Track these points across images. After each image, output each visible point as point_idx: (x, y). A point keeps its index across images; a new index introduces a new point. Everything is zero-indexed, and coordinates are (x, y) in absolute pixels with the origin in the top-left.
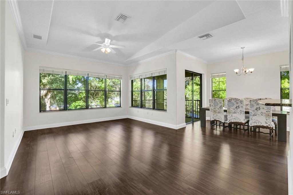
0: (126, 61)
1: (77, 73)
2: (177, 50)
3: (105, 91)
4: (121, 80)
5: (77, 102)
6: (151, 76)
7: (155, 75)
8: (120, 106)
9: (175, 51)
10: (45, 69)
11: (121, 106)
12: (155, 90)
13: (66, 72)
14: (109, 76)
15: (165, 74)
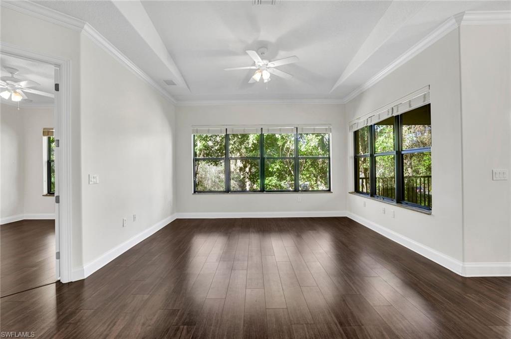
0: (333, 89)
1: (243, 128)
2: (463, 13)
3: (296, 159)
4: (331, 134)
5: (268, 179)
6: (390, 116)
7: (399, 113)
8: (329, 190)
9: (454, 21)
10: (198, 129)
11: (332, 190)
12: (402, 150)
13: (226, 129)
14: (302, 129)
15: (426, 103)
